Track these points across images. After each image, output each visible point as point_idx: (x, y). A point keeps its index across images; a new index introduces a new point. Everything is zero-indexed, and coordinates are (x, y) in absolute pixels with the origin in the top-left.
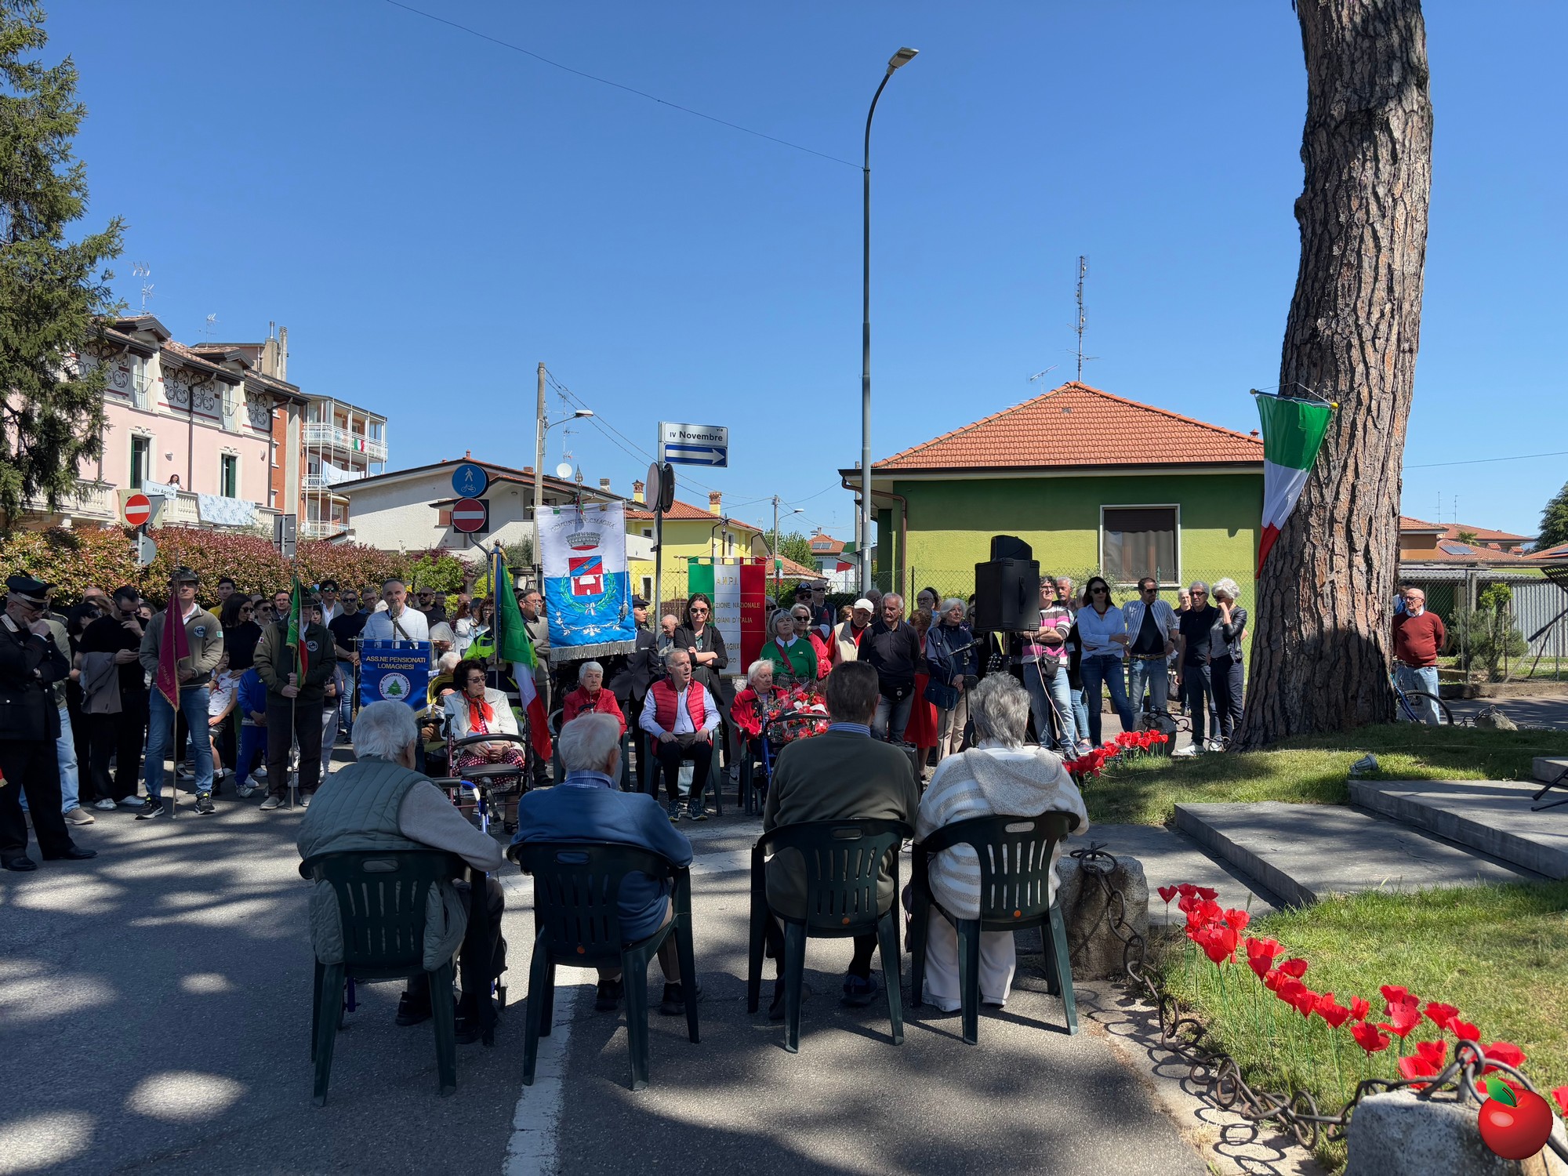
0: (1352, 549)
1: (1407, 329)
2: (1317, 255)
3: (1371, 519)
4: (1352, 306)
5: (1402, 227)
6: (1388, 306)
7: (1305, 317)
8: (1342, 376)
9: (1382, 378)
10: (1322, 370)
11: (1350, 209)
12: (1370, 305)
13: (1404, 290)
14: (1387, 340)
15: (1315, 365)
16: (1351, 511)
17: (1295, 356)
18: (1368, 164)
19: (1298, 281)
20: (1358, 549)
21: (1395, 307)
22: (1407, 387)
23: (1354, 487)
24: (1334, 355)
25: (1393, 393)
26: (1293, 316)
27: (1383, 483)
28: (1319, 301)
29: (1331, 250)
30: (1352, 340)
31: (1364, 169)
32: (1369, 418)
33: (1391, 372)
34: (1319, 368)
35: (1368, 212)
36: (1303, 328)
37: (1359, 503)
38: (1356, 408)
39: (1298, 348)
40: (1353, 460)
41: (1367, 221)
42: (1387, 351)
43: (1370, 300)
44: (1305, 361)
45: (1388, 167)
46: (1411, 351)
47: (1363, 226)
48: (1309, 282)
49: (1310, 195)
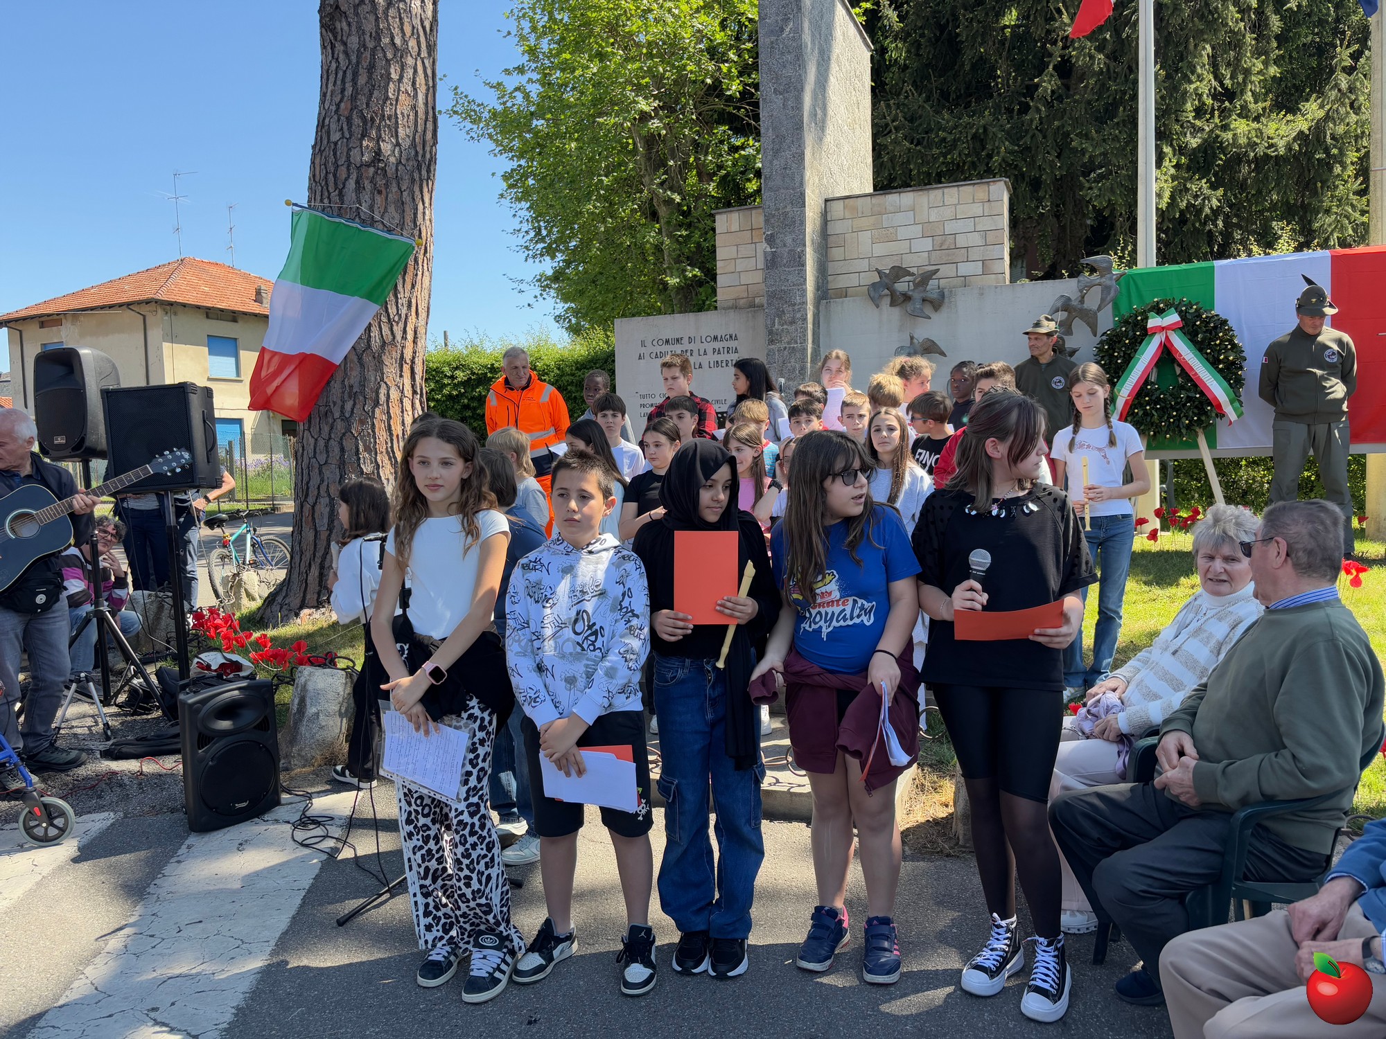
11: (403, 34)
44: (368, 185)
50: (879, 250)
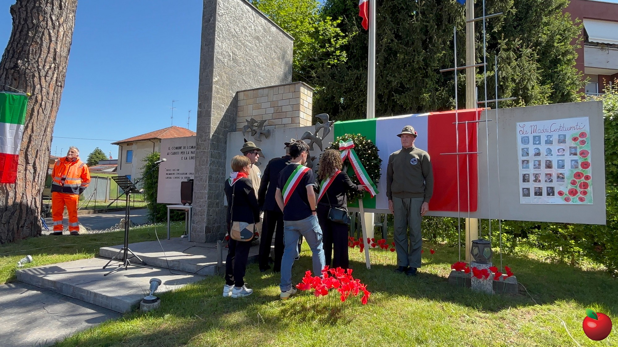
0: (27, 163)
1: (60, 77)
2: (20, 32)
3: (37, 151)
4: (36, 60)
5: (62, 36)
6: (53, 65)
7: (12, 57)
8: (29, 88)
9: (48, 94)
10: (19, 83)
11: (39, 19)
12: (45, 62)
13: (60, 61)
14: (52, 79)
15: (15, 80)
16: (28, 147)
17: (5, 73)
18: (49, 5)
19: (10, 41)
20: (30, 163)
21: (56, 67)
22: (58, 100)
23: (31, 136)
24: (26, 78)
25: (52, 101)
26: (6, 55)
27: (44, 137)
28: (20, 53)
29: (28, 33)
30: (35, 74)
31: (46, 6)
32: (40, 108)
33: (52, 92)
34: (17, 82)
35: (47, 24)
36: (10, 62)
37: (33, 143)
38: (35, 103)
39: (7, 70)
40: (31, 125)
41: (46, 27)
42: (51, 83)
43: (45, 60)
44: (10, 77)
45: (57, 9)
46: (61, 86)
47: (44, 29)
48: (16, 43)
49: (19, 6)
50: (255, 112)
